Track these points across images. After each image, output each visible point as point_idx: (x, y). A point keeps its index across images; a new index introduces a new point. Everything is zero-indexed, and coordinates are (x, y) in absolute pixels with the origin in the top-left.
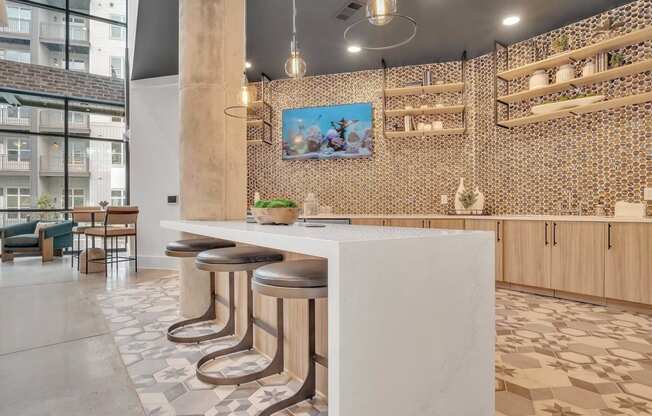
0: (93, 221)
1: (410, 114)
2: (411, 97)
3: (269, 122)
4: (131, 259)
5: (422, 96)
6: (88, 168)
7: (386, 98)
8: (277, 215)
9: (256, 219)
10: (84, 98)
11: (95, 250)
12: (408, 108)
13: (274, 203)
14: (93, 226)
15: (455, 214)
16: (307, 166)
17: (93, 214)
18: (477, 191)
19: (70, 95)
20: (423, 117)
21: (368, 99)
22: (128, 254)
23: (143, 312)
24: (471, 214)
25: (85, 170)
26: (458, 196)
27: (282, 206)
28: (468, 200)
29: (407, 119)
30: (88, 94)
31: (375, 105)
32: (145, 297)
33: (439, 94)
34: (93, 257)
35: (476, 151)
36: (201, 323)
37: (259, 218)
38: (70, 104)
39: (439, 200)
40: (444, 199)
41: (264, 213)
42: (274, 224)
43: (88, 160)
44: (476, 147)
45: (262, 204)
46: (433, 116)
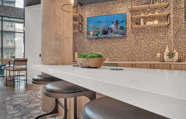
0: (9, 64)
1: (143, 17)
2: (143, 10)
3: (81, 23)
4: (25, 80)
5: (148, 10)
6: (15, 45)
7: (132, 11)
8: (92, 62)
9: (79, 64)
10: (9, 16)
11: (10, 76)
12: (142, 15)
13: (89, 55)
14: (10, 66)
15: (164, 61)
16: (97, 41)
17: (9, 61)
18: (175, 51)
19: (3, 15)
20: (149, 19)
21: (124, 12)
22: (24, 78)
23: (24, 108)
24: (172, 62)
25: (14, 46)
26: (166, 53)
27: (94, 57)
28: (171, 55)
29: (142, 20)
30: (10, 14)
31: (127, 14)
32: (27, 99)
33: (156, 9)
34: (10, 79)
35: (173, 33)
36: (51, 115)
37: (81, 64)
38: (4, 18)
39: (156, 55)
40: (158, 55)
41: (84, 61)
42: (90, 67)
43: (15, 42)
44: (173, 31)
45: (83, 56)
46: (153, 18)
